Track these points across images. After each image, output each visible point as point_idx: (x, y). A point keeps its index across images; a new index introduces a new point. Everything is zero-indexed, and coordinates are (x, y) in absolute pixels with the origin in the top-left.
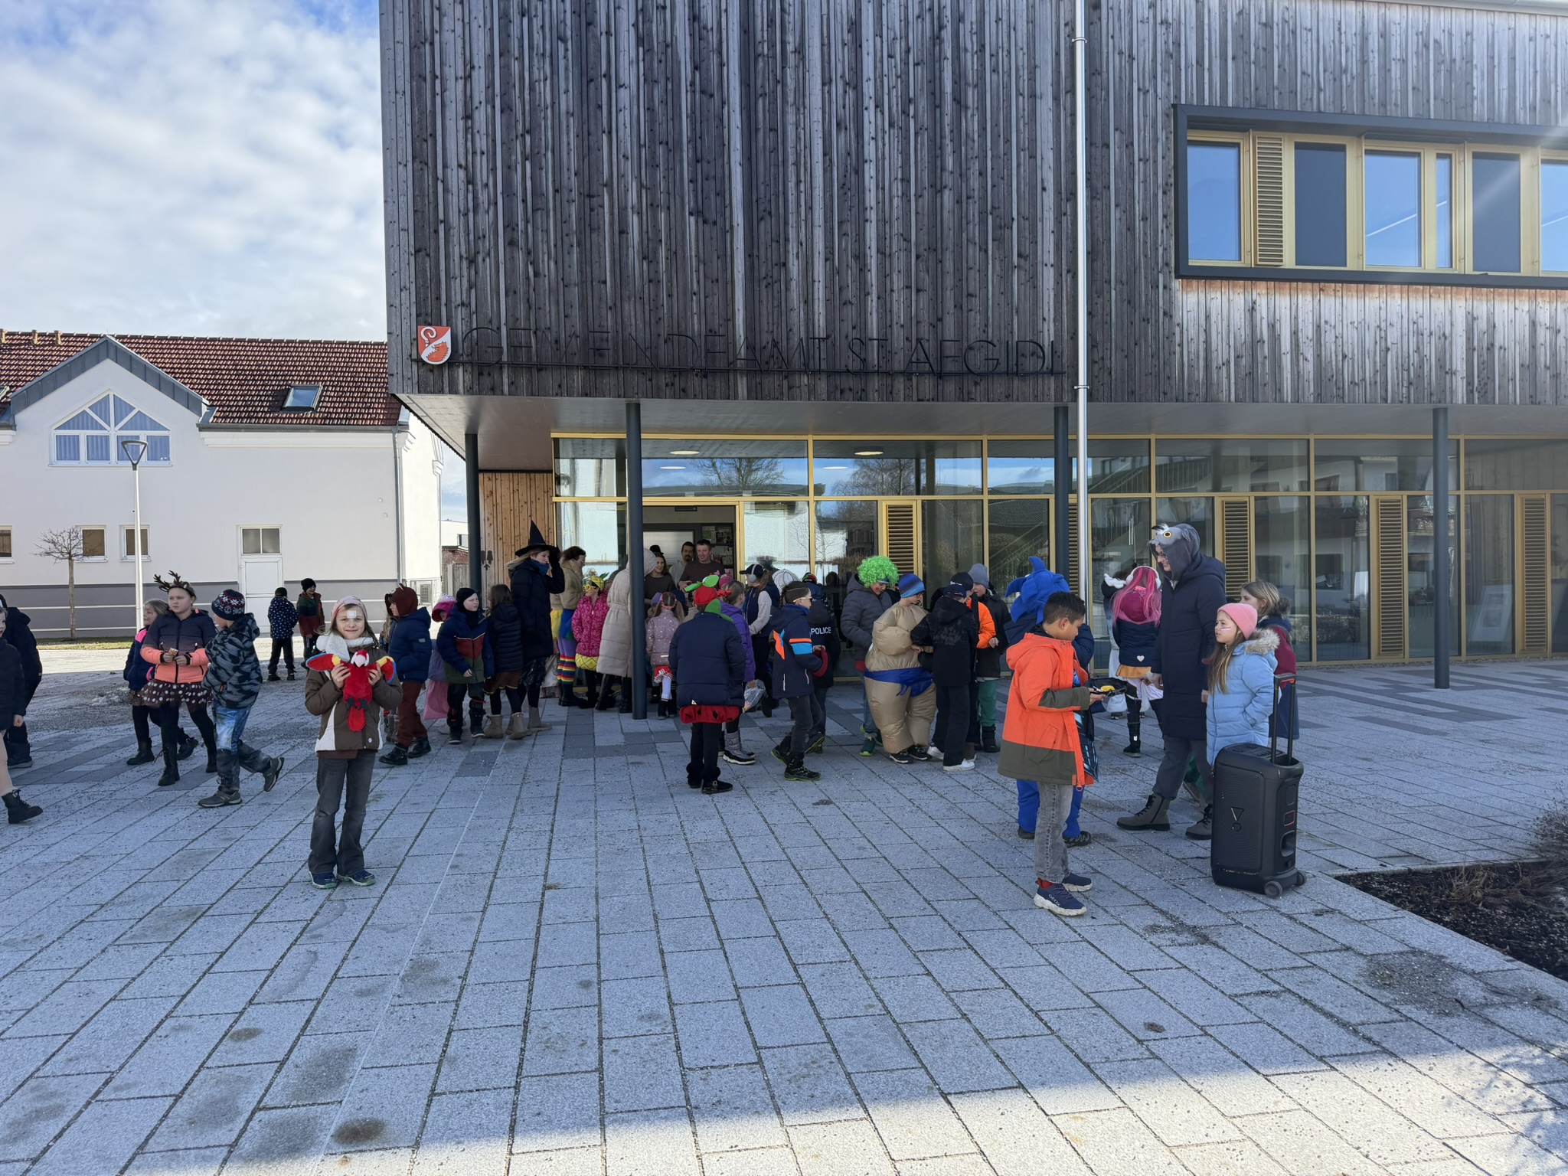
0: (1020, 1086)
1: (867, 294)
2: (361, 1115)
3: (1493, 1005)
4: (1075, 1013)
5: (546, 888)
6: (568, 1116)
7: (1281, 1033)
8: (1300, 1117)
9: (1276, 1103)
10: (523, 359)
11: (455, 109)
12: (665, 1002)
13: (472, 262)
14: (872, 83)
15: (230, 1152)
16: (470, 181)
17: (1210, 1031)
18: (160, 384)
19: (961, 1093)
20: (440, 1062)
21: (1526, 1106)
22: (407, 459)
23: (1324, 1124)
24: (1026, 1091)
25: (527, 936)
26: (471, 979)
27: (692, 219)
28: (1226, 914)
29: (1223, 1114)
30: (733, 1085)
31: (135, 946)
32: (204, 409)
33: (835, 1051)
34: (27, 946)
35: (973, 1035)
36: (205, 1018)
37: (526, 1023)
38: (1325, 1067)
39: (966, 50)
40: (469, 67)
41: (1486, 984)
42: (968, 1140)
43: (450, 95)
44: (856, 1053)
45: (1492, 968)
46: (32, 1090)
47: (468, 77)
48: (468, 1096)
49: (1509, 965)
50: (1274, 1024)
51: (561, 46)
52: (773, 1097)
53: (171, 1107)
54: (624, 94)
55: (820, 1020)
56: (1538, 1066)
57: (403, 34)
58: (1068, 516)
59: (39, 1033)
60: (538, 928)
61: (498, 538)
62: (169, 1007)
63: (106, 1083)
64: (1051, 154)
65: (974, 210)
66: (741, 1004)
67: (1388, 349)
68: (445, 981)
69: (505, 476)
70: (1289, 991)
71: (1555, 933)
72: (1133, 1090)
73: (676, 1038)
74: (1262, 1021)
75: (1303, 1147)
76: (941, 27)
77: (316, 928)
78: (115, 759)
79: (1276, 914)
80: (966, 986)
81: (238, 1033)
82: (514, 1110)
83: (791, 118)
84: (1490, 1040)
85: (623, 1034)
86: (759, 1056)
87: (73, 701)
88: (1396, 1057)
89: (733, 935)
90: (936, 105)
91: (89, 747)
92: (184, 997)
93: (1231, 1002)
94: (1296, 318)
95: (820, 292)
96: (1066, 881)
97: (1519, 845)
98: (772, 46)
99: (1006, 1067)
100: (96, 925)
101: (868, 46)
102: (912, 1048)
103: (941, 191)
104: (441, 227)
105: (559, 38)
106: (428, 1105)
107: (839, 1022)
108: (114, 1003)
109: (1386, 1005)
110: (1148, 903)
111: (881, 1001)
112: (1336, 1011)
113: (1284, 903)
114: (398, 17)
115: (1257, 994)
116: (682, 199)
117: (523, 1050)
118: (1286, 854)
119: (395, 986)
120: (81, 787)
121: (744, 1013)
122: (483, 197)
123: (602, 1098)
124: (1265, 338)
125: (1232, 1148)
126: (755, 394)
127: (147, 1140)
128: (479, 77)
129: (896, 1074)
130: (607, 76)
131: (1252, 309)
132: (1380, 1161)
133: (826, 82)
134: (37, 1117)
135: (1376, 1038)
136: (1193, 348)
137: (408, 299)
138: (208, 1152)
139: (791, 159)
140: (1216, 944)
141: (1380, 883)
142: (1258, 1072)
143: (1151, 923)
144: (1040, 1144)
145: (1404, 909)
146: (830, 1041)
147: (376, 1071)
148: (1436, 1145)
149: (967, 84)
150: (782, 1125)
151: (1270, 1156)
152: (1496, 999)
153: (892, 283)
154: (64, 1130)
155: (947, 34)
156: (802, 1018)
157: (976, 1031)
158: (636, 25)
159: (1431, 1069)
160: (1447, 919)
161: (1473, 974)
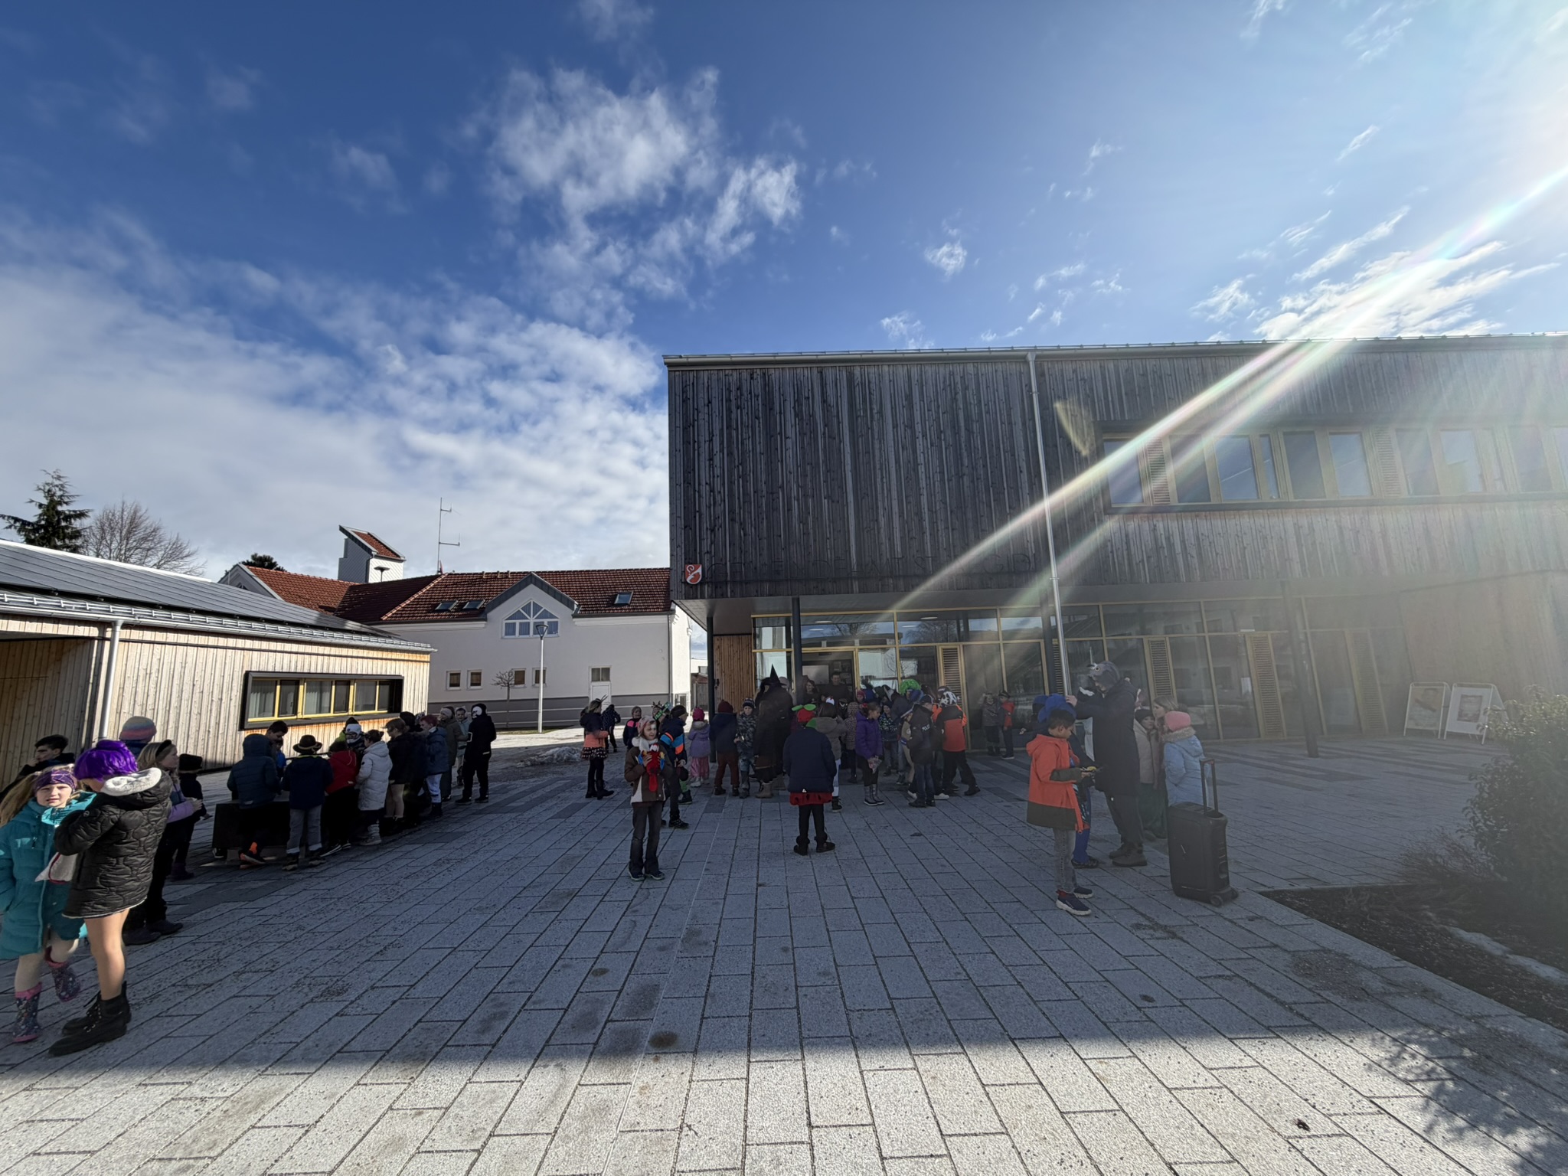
0: (1062, 1036)
1: (923, 533)
2: (663, 1029)
3: (1390, 994)
4: (1092, 985)
5: (759, 885)
6: (781, 1038)
7: (1237, 1007)
8: (1259, 1073)
9: (1240, 1060)
10: (738, 579)
11: (704, 456)
12: (832, 964)
13: (712, 530)
14: (920, 425)
15: (594, 1048)
16: (712, 491)
17: (1187, 1003)
18: (555, 595)
19: (1023, 1039)
20: (706, 997)
21: (1429, 1076)
22: (674, 627)
23: (1278, 1079)
24: (1066, 1041)
25: (749, 916)
26: (720, 943)
27: (826, 501)
28: (1186, 917)
29: (1204, 1066)
30: (878, 1023)
31: (542, 913)
32: (576, 607)
33: (939, 1003)
34: (488, 911)
35: (1026, 997)
36: (578, 961)
37: (753, 973)
38: (1272, 1035)
39: (970, 403)
40: (711, 435)
41: (1382, 977)
42: (1031, 1074)
43: (702, 450)
44: (952, 1006)
45: (1385, 965)
46: (492, 1000)
47: (711, 440)
48: (723, 1020)
49: (1397, 964)
50: (1231, 1000)
51: (757, 421)
52: (903, 1034)
53: (563, 1016)
54: (789, 441)
55: (928, 981)
56: (1434, 1043)
57: (680, 423)
58: (1053, 652)
59: (495, 965)
60: (756, 911)
61: (722, 672)
62: (560, 952)
63: (529, 999)
64: (1023, 453)
65: (982, 486)
66: (878, 968)
67: (1245, 548)
68: (706, 943)
69: (726, 637)
70: (1238, 976)
71: (1428, 940)
72: (1138, 1044)
73: (841, 988)
74: (1222, 997)
75: (1265, 1096)
76: (956, 394)
77: (634, 906)
78: (529, 800)
79: (1221, 919)
80: (1018, 963)
81: (596, 971)
82: (750, 1031)
83: (877, 446)
84: (1393, 1021)
85: (809, 984)
86: (892, 1003)
87: (508, 764)
88: (1324, 1030)
89: (869, 922)
90: (956, 432)
91: (516, 792)
92: (567, 946)
93: (1199, 983)
94: (1183, 533)
95: (897, 534)
96: (1075, 891)
97: (1390, 872)
98: (865, 411)
99: (1051, 1022)
100: (523, 899)
101: (917, 407)
102: (988, 1005)
103: (962, 477)
104: (697, 514)
105: (756, 418)
106: (701, 1025)
107: (940, 984)
108: (532, 948)
109: (1310, 990)
110: (1132, 908)
111: (965, 970)
112: (1274, 993)
113: (1227, 910)
114: (677, 415)
115: (1215, 977)
116: (820, 490)
117: (752, 991)
118: (1223, 876)
119: (679, 946)
120: (513, 815)
121: (880, 974)
122: (718, 498)
123: (800, 1027)
124: (1165, 545)
125: (1213, 1092)
126: (863, 590)
127: (550, 1037)
128: (716, 440)
129: (979, 1022)
130: (780, 433)
131: (1154, 529)
132: (1325, 1111)
133: (895, 426)
134: (495, 1018)
135: (1307, 1015)
136: (1120, 553)
137: (681, 551)
138: (582, 1047)
139: (878, 466)
140: (1181, 939)
141: (1292, 898)
142: (1225, 1037)
143: (1135, 922)
144: (1079, 1080)
145: (1312, 917)
146: (935, 997)
147: (670, 1000)
148: (1365, 1102)
149: (972, 421)
150: (911, 1054)
151: (1242, 1101)
152: (1393, 989)
153: (937, 526)
154: (508, 1027)
155: (960, 397)
156: (916, 979)
157: (1028, 994)
158: (794, 408)
159: (1351, 1041)
160: (1345, 926)
161: (1370, 969)
